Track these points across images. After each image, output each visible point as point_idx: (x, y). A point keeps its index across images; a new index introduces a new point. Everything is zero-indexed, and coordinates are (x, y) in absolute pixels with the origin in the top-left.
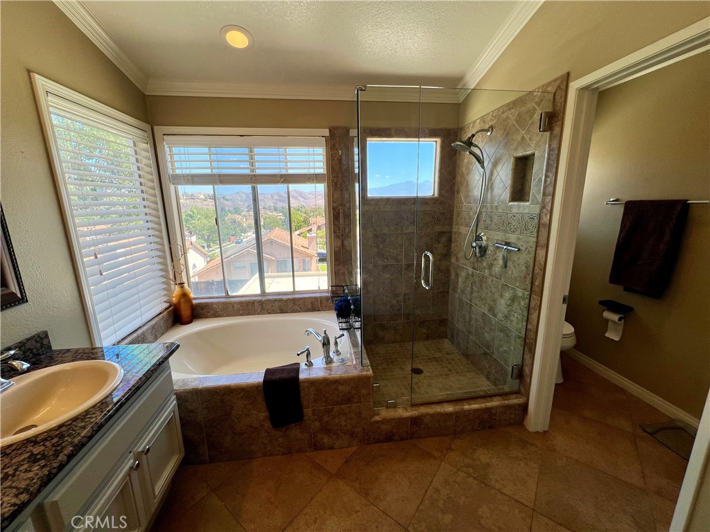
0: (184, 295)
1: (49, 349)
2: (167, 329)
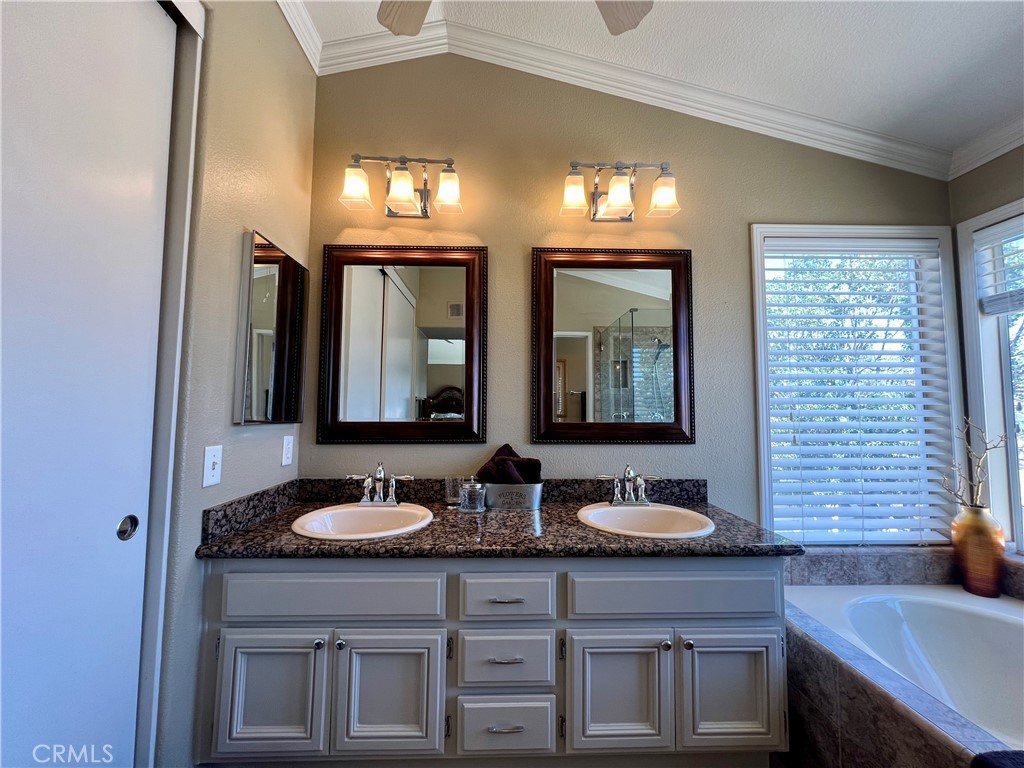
0: (978, 530)
1: (704, 499)
2: (924, 580)
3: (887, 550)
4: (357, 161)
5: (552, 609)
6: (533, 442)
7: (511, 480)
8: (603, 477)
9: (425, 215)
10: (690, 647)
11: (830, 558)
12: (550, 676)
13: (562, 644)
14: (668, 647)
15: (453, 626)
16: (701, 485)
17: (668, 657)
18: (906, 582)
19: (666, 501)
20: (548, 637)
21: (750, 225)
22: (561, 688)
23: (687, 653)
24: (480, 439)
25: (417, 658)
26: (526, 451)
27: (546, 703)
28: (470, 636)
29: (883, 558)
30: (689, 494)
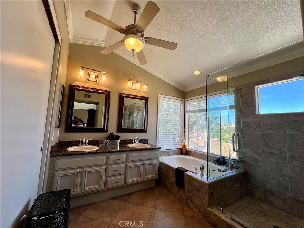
0: (184, 146)
1: (148, 142)
2: (178, 154)
3: (173, 150)
4: (82, 68)
5: (125, 161)
6: (118, 132)
7: (114, 140)
8: (131, 139)
9: (96, 81)
10: (146, 164)
11: (166, 152)
12: (124, 172)
13: (126, 166)
14: (143, 164)
15: (107, 166)
16: (147, 140)
17: (142, 166)
18: (176, 155)
19: (142, 143)
20: (124, 165)
21: (158, 94)
22: (125, 174)
23: (145, 165)
24: (106, 132)
25: (99, 172)
26: (116, 134)
27: (123, 177)
28: (110, 167)
29: (173, 151)
30: (146, 141)
